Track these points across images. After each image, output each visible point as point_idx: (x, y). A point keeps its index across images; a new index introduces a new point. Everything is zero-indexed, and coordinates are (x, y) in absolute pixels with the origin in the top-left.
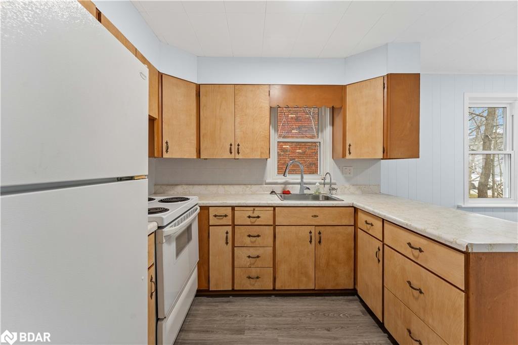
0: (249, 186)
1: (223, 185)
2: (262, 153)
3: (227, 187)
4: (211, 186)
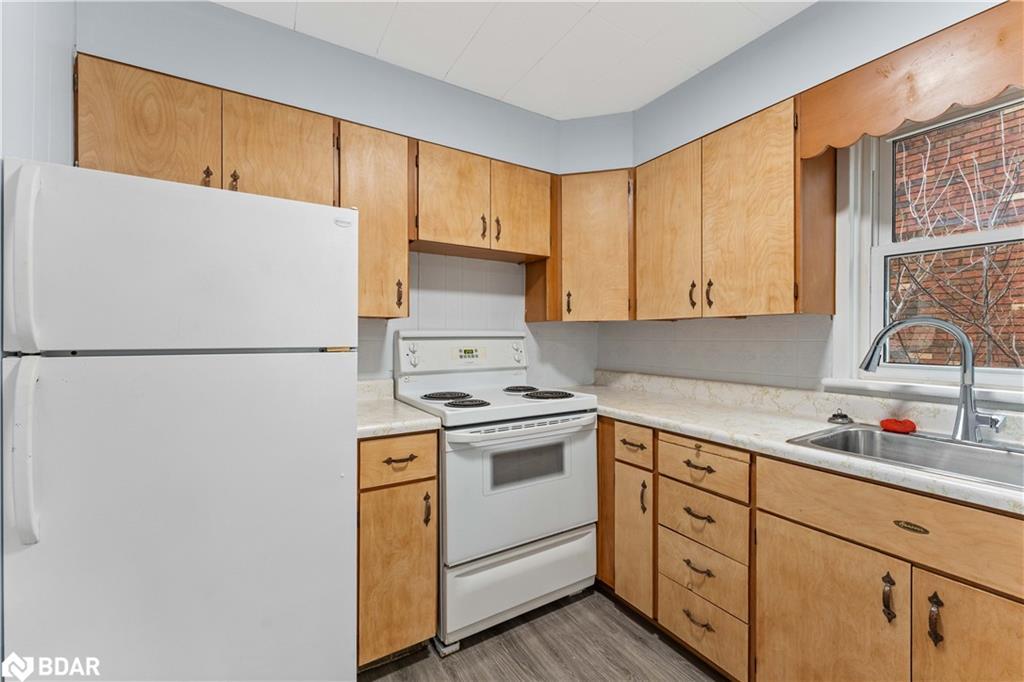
0: (772, 391)
1: (705, 380)
2: (770, 299)
3: (715, 388)
4: (682, 381)
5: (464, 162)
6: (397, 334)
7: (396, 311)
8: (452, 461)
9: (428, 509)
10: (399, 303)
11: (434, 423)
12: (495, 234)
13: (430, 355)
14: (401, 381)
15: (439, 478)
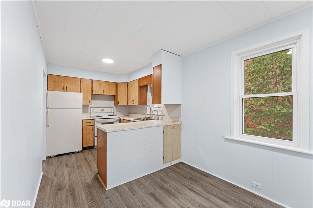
5: (100, 82)
6: (90, 107)
7: (89, 104)
8: (96, 123)
9: (92, 129)
10: (90, 103)
11: (93, 118)
12: (105, 92)
13: (96, 110)
14: (91, 114)
15: (94, 125)
